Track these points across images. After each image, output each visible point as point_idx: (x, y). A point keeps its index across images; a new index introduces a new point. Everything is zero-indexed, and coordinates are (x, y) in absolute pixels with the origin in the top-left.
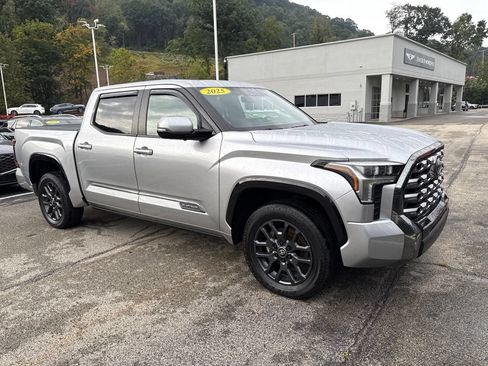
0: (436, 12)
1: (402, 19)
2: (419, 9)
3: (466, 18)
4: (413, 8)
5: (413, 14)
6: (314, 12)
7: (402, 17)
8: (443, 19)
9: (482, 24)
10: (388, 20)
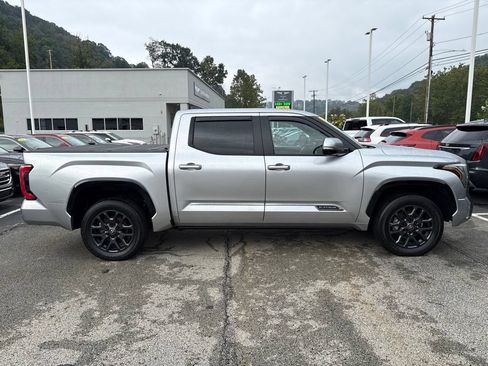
0: (186, 51)
1: (160, 53)
2: (173, 47)
3: (209, 60)
4: (168, 45)
5: (169, 50)
6: (61, 30)
7: (160, 51)
8: (193, 58)
9: (221, 66)
10: (148, 52)
